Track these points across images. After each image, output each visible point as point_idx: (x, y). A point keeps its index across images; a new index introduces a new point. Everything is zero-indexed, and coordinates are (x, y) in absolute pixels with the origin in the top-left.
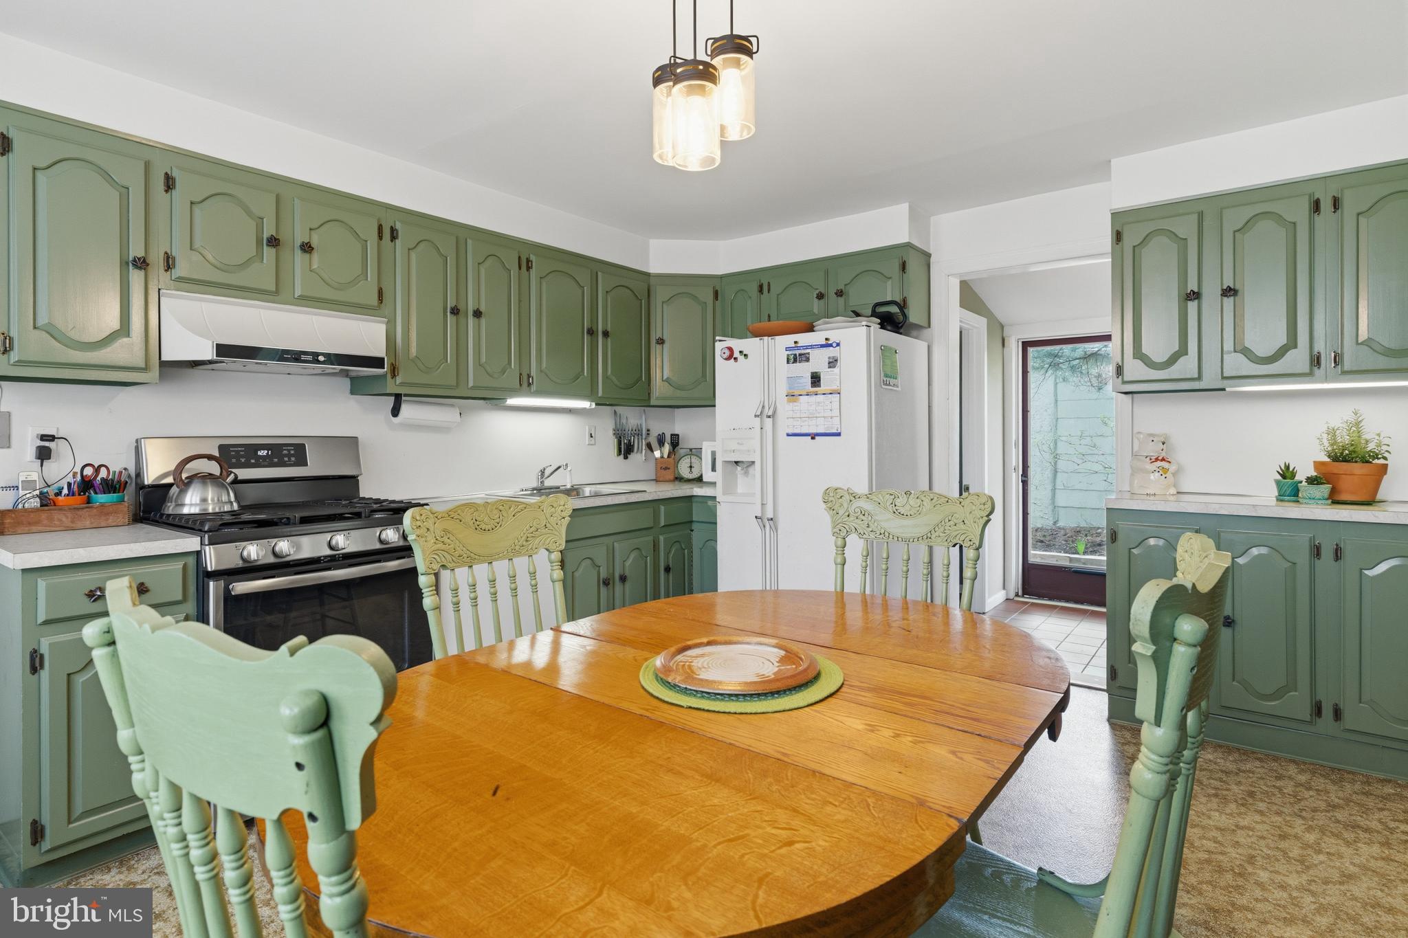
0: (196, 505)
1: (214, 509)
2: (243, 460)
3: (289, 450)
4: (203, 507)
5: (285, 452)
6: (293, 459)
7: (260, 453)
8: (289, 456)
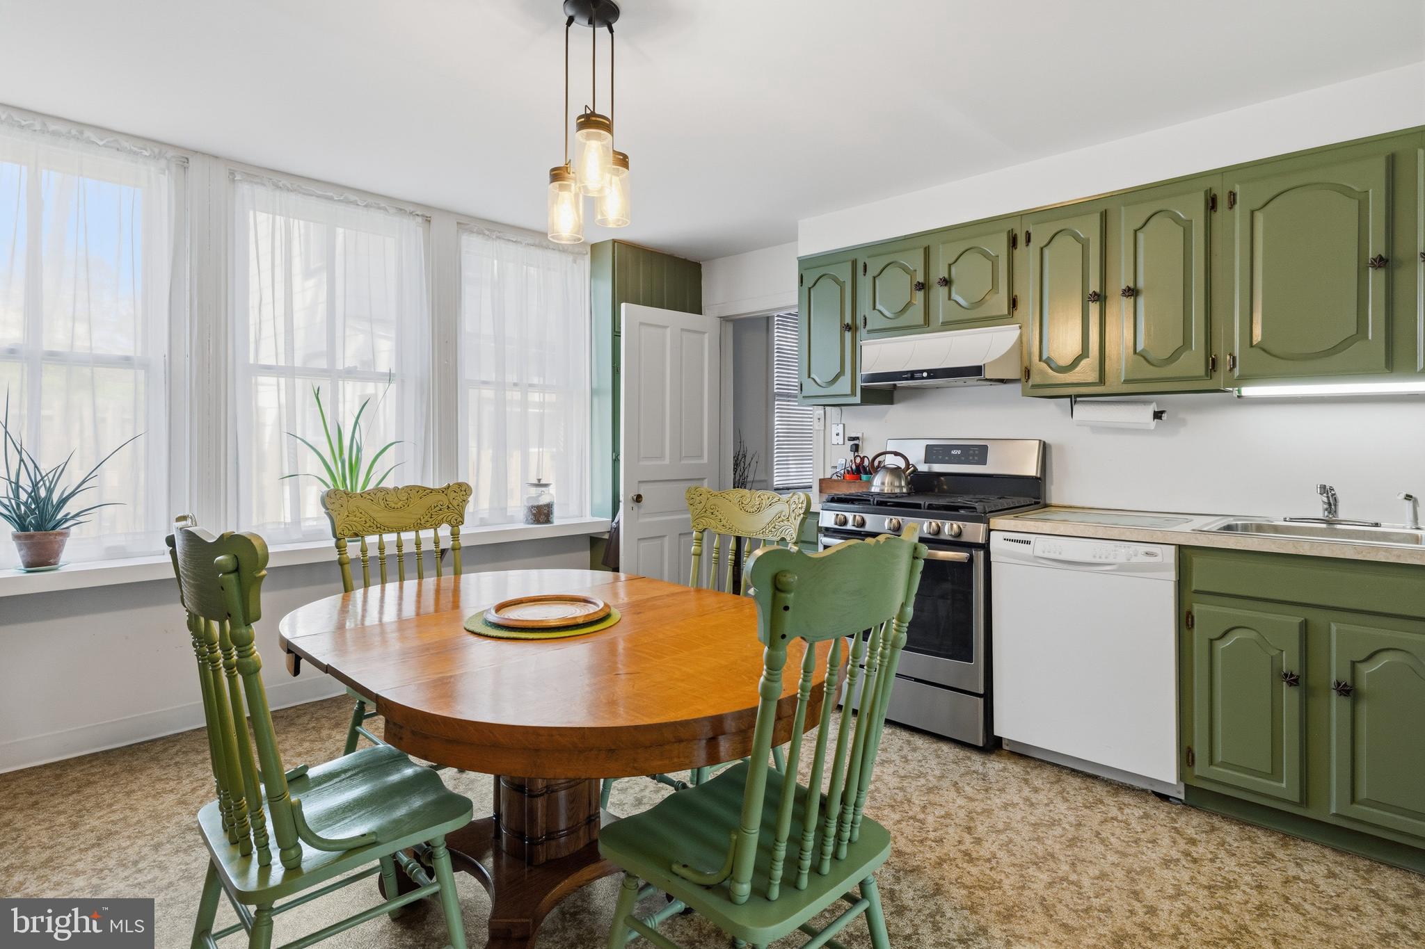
0: (878, 486)
1: (887, 490)
2: (940, 457)
3: (974, 451)
4: (882, 488)
5: (971, 452)
6: (976, 458)
7: (954, 452)
8: (974, 455)
